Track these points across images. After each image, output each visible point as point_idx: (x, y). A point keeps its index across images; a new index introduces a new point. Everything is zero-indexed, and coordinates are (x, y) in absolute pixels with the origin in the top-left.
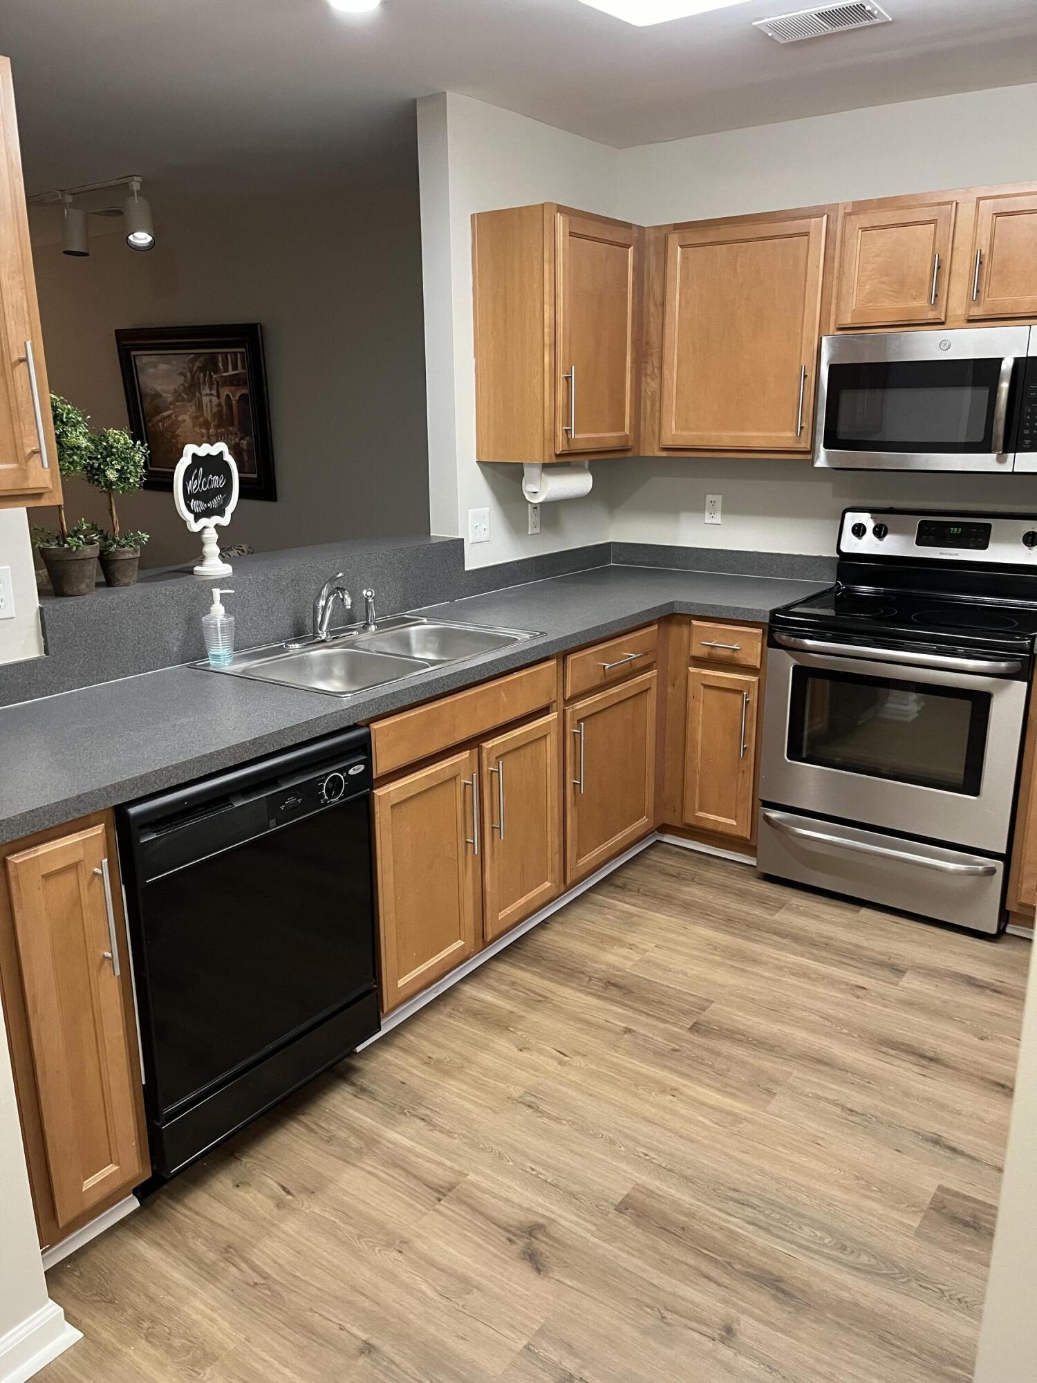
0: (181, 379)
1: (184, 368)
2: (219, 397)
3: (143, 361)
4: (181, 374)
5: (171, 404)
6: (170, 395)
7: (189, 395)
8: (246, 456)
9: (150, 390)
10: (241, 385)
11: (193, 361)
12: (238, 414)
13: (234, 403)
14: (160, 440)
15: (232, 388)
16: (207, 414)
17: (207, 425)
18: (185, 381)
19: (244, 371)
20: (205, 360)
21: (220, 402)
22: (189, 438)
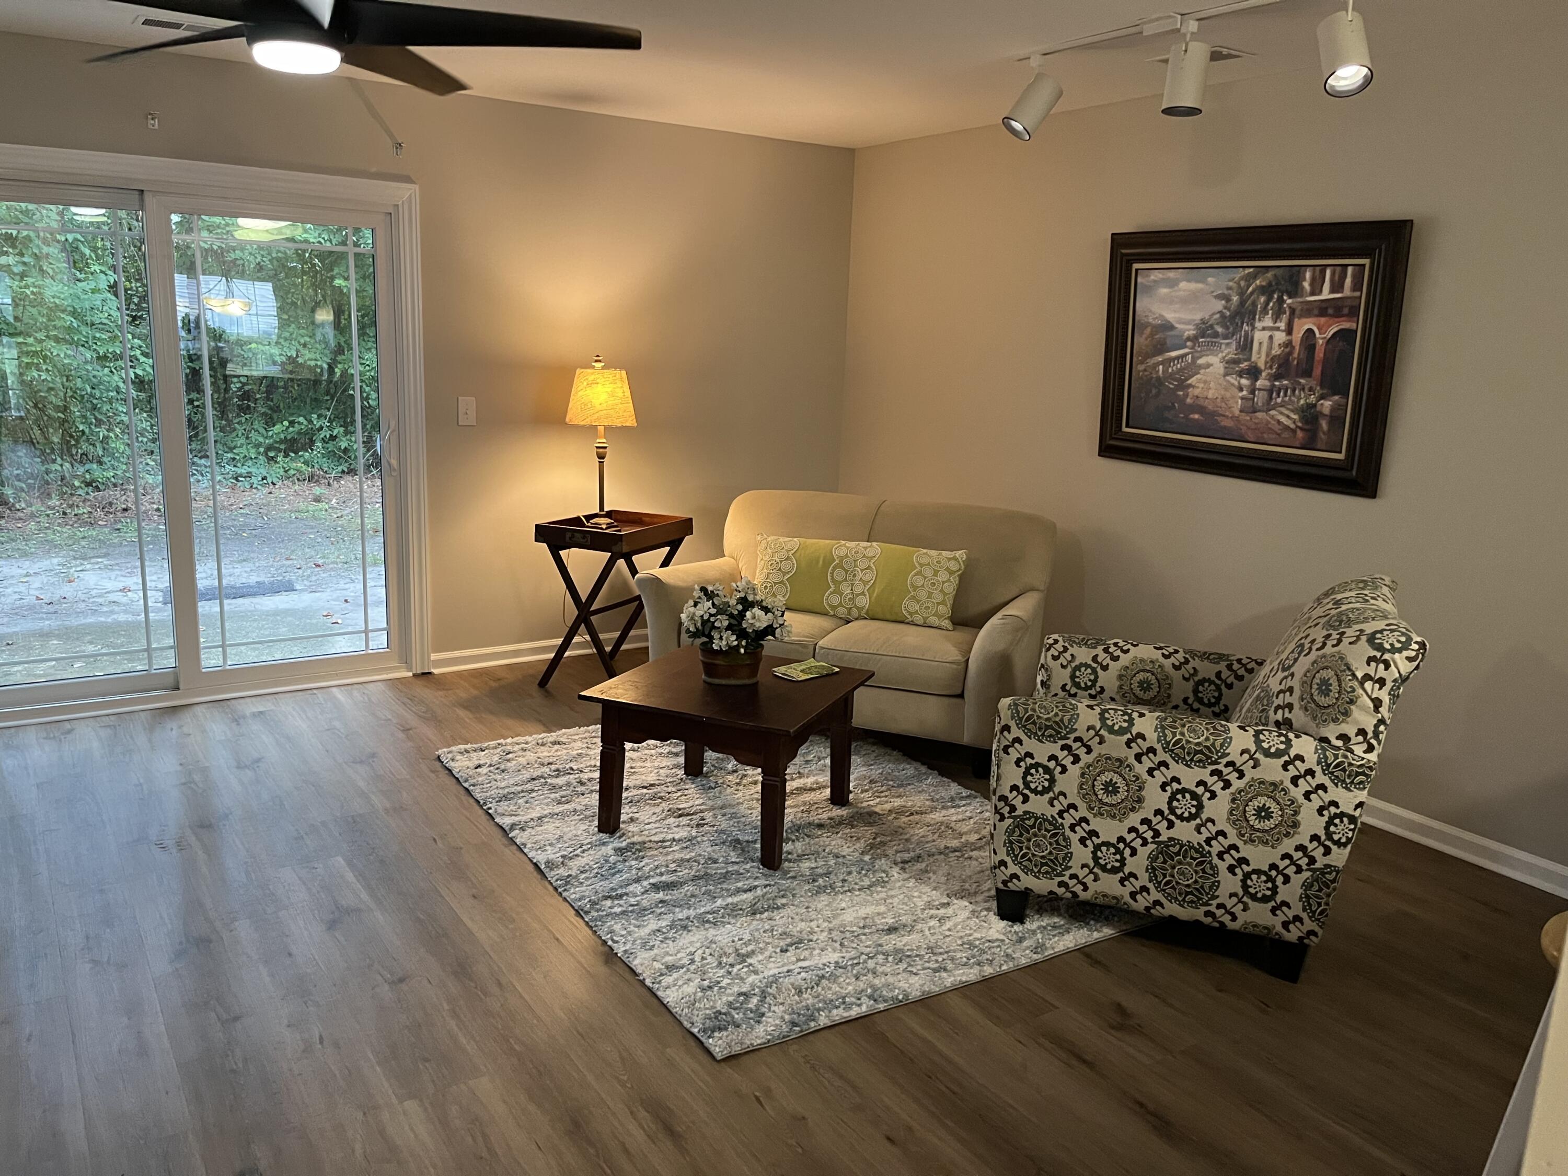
0: (1219, 305)
1: (1229, 288)
2: (1289, 331)
4: (1220, 297)
5: (1188, 339)
6: (1191, 327)
7: (1228, 328)
8: (1324, 424)
9: (1154, 319)
10: (1343, 316)
11: (1250, 279)
12: (1326, 360)
13: (1321, 342)
14: (1154, 391)
15: (1323, 320)
16: (1259, 357)
17: (1254, 373)
18: (1225, 308)
19: (1357, 294)
20: (1275, 275)
21: (1291, 340)
22: (1211, 391)
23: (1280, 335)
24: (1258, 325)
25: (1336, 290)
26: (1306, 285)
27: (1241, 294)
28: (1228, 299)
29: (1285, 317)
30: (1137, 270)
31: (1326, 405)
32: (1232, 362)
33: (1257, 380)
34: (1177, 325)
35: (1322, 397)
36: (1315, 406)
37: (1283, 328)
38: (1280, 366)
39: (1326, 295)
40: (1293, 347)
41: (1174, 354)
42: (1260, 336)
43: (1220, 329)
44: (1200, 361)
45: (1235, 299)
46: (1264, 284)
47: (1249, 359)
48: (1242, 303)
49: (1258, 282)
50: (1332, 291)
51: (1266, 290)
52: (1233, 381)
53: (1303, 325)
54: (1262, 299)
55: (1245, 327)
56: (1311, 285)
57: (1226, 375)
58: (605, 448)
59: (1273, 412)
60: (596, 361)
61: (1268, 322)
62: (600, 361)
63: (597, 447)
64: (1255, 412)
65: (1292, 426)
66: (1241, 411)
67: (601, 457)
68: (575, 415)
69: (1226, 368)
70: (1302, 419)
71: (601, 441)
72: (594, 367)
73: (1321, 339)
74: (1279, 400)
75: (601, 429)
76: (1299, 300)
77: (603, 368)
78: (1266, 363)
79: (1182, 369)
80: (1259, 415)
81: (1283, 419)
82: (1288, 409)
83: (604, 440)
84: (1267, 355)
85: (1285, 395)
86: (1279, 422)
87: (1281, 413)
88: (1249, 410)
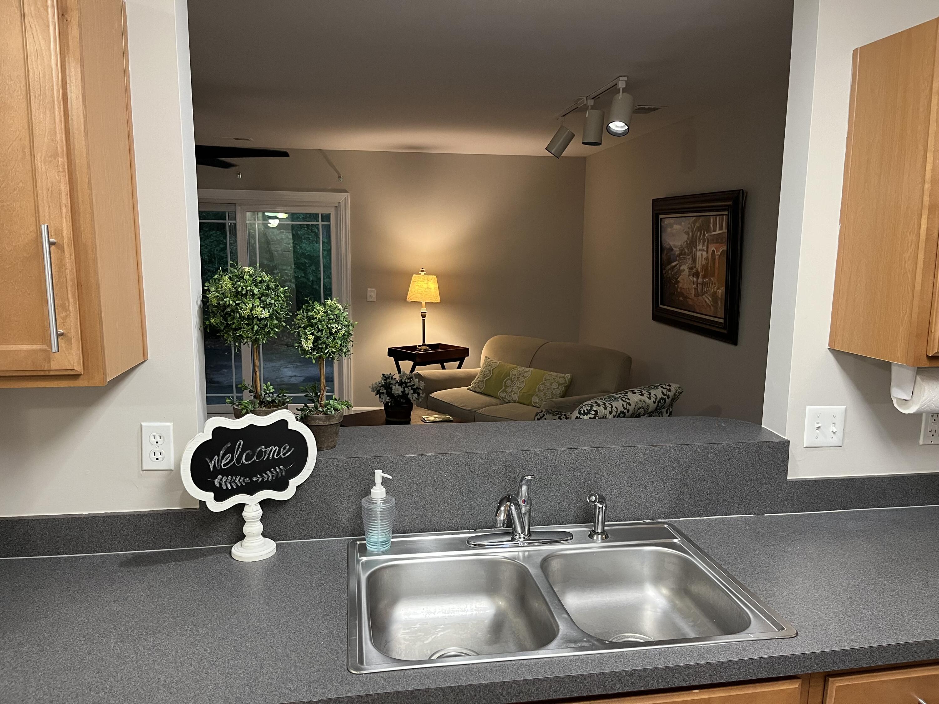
0: (686, 237)
1: (688, 228)
2: (707, 252)
3: (666, 223)
4: (686, 233)
5: (677, 256)
6: (678, 249)
7: (688, 250)
8: (719, 302)
9: (667, 245)
10: (723, 242)
11: (694, 222)
12: (719, 267)
13: (717, 257)
14: (668, 285)
15: (717, 245)
16: (699, 267)
17: (697, 274)
18: (688, 239)
19: (727, 231)
20: (702, 221)
21: (708, 256)
22: (685, 285)
23: (705, 253)
24: (698, 248)
25: (721, 229)
26: (711, 226)
27: (692, 231)
28: (689, 235)
29: (706, 243)
30: (661, 219)
31: (719, 292)
32: (691, 269)
33: (698, 278)
34: (674, 249)
35: (718, 288)
36: (716, 292)
37: (705, 250)
38: (705, 271)
39: (718, 232)
40: (709, 260)
41: (674, 264)
42: (699, 254)
43: (686, 250)
44: (681, 268)
45: (690, 233)
46: (699, 226)
47: (695, 267)
48: (693, 236)
49: (697, 224)
50: (720, 230)
51: (700, 229)
52: (691, 278)
53: (712, 248)
54: (699, 234)
55: (694, 249)
56: (713, 226)
57: (689, 275)
58: (426, 312)
59: (704, 296)
60: (422, 271)
61: (700, 247)
62: (423, 271)
63: (422, 312)
64: (698, 296)
65: (710, 304)
66: (694, 296)
67: (424, 317)
68: (411, 296)
69: (689, 272)
70: (712, 299)
71: (424, 309)
72: (420, 274)
73: (717, 254)
74: (705, 289)
75: (424, 304)
76: (710, 234)
77: (425, 274)
78: (701, 269)
79: (676, 272)
80: (700, 298)
81: (707, 300)
82: (708, 295)
83: (425, 309)
84: (701, 265)
85: (707, 287)
86: (706, 302)
87: (707, 297)
88: (697, 295)
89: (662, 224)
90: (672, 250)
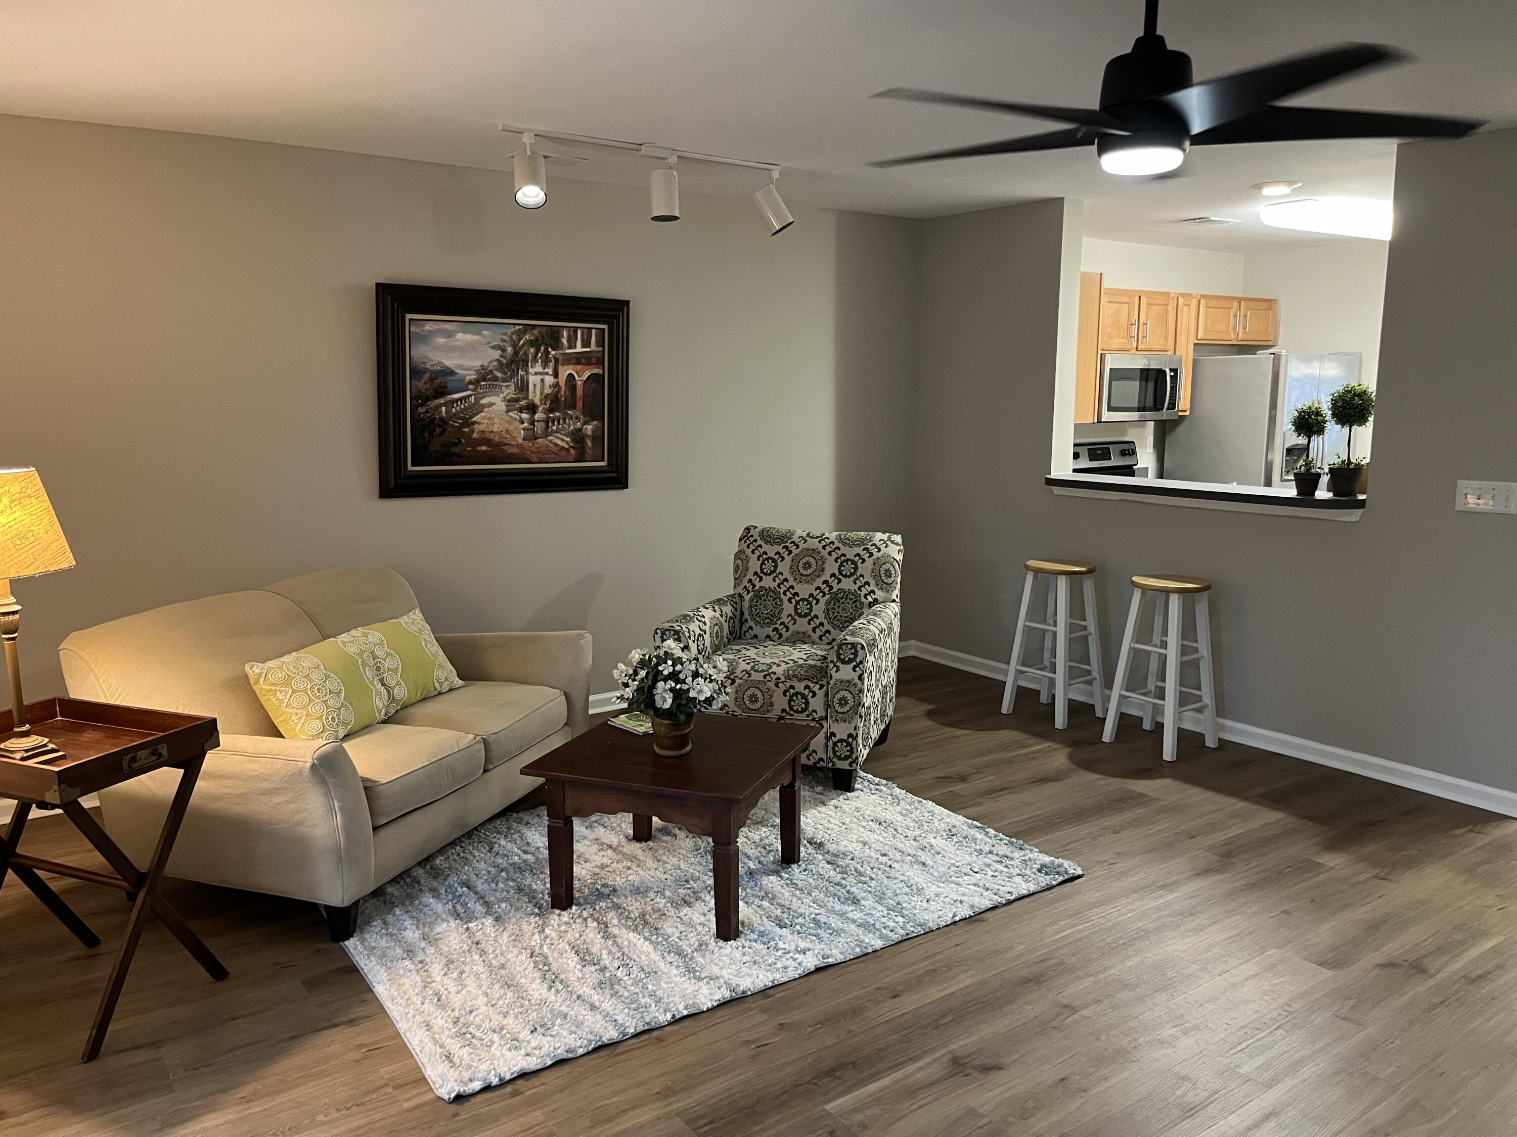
0: (497, 354)
2: (556, 375)
3: (426, 327)
4: (496, 347)
5: (470, 383)
8: (590, 441)
9: (433, 366)
10: (592, 364)
12: (584, 395)
14: (438, 430)
16: (535, 397)
17: (532, 408)
19: (601, 349)
20: (540, 333)
21: (558, 383)
22: (495, 426)
23: (549, 380)
24: (531, 370)
25: (586, 343)
26: (564, 341)
27: (514, 345)
28: (503, 350)
29: (551, 365)
30: (409, 320)
31: (589, 428)
32: (511, 403)
33: (535, 413)
34: (457, 371)
35: (585, 423)
36: (581, 430)
37: (551, 373)
38: (552, 402)
39: (579, 349)
40: (560, 388)
41: (456, 396)
42: (533, 379)
43: (499, 375)
44: (483, 402)
45: (510, 349)
46: (532, 338)
47: (527, 398)
48: (516, 353)
49: (527, 337)
51: (535, 344)
52: (516, 416)
53: (566, 371)
54: (532, 350)
55: (521, 372)
56: (568, 341)
57: (507, 412)
59: (550, 438)
64: (536, 439)
65: (567, 446)
66: (524, 439)
69: (507, 406)
70: (573, 440)
73: (579, 381)
74: (554, 428)
76: (560, 352)
78: (541, 400)
79: (466, 409)
80: (540, 441)
81: (559, 442)
82: (562, 434)
84: (541, 393)
85: (559, 424)
86: (556, 445)
87: (557, 438)
88: (531, 436)
89: (412, 329)
90: (452, 373)
